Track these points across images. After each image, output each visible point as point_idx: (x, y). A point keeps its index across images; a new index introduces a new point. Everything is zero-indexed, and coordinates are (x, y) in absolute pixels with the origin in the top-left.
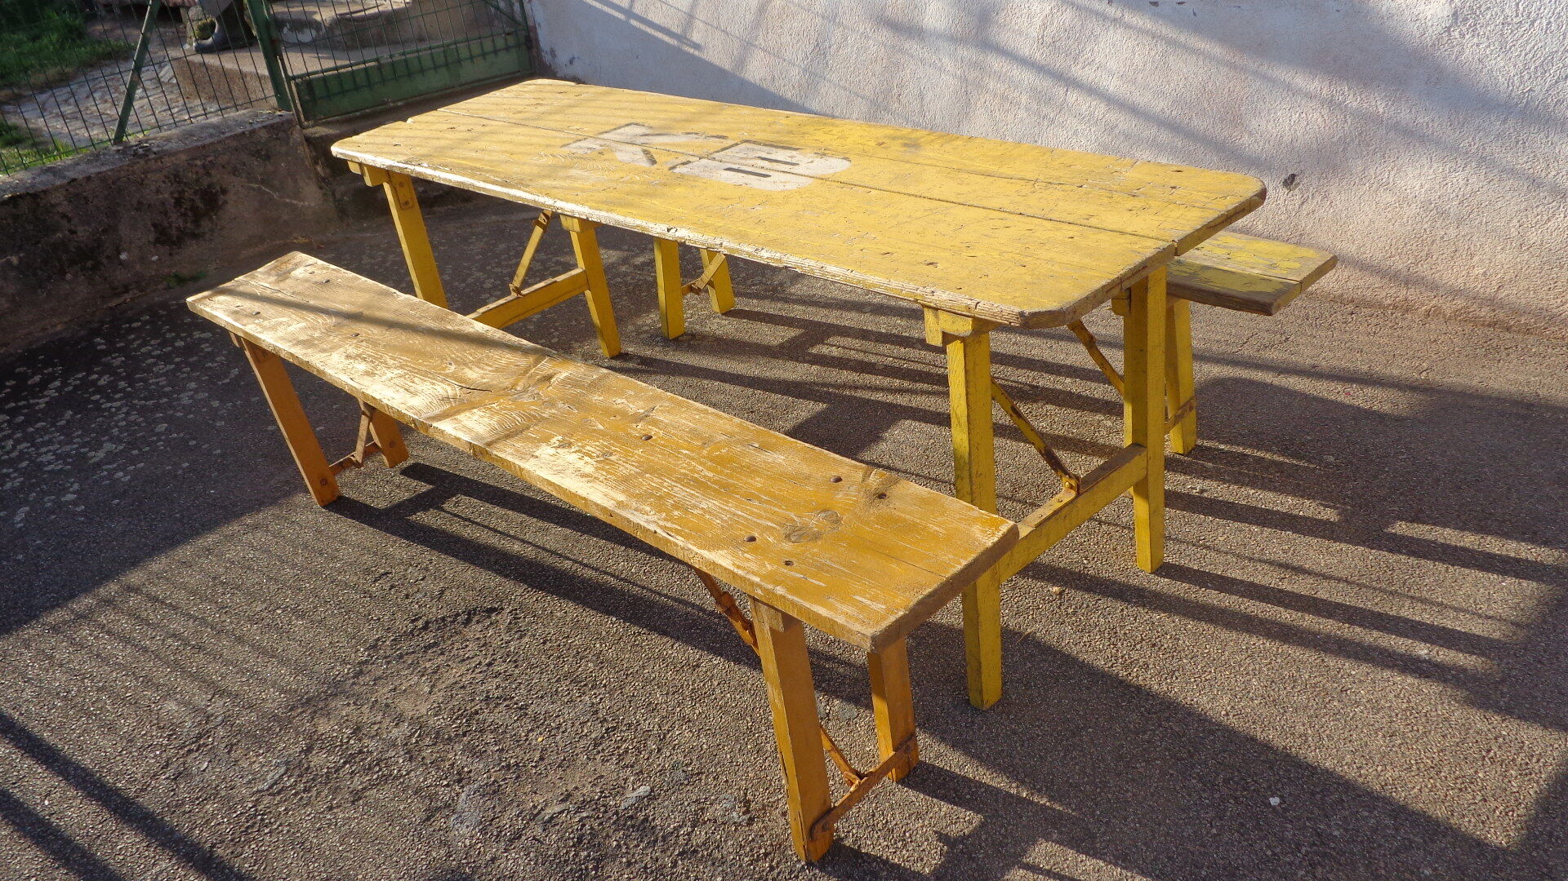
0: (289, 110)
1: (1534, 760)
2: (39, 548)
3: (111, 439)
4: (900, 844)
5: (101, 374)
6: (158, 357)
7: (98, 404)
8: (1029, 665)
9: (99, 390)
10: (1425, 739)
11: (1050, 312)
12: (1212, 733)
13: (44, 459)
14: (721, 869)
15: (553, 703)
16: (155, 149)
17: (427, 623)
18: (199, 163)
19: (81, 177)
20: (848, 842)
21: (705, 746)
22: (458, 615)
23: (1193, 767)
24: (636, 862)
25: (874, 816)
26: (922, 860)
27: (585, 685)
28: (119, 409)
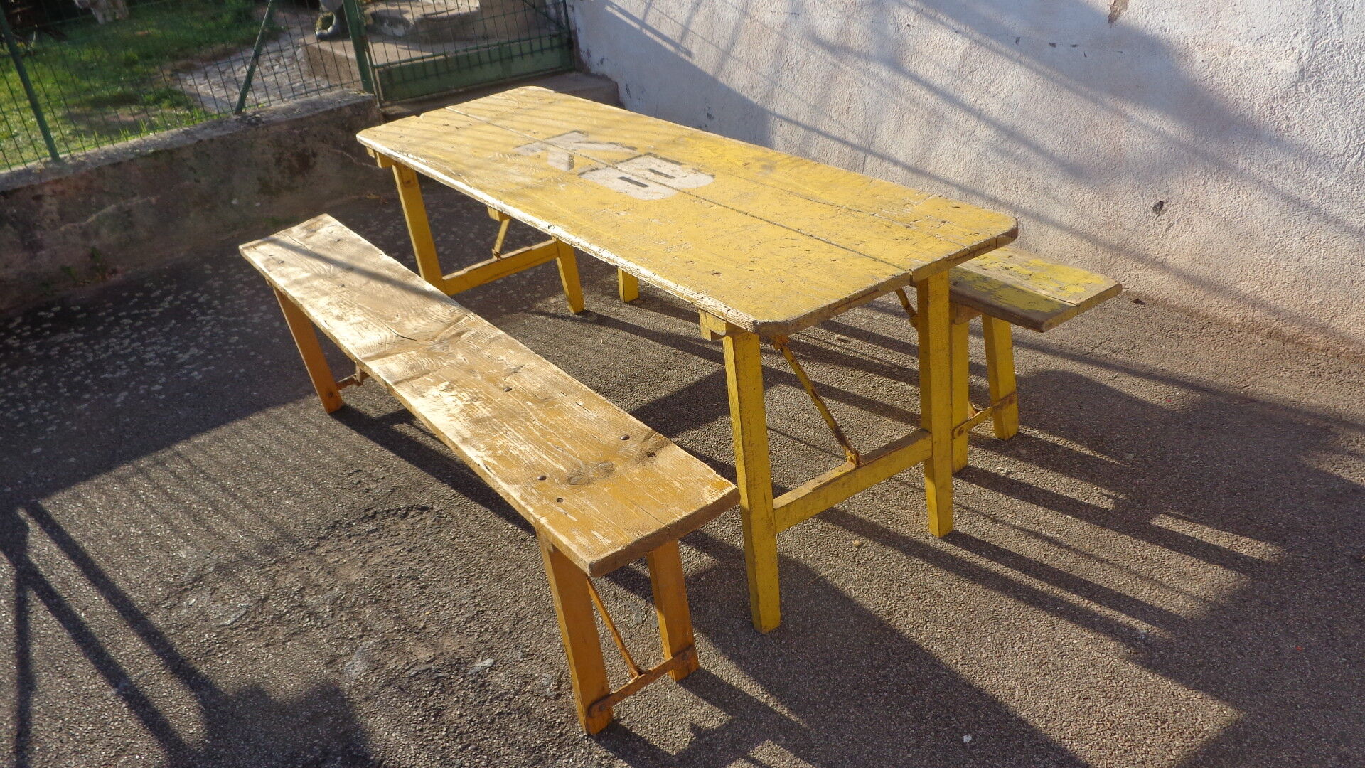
0: (372, 91)
1: (1200, 735)
2: (127, 424)
3: (198, 346)
4: (662, 730)
5: (202, 293)
6: (246, 284)
7: (194, 316)
8: (812, 602)
9: (199, 306)
10: (1113, 705)
11: (776, 323)
12: (939, 676)
13: (147, 356)
14: (524, 729)
15: (446, 586)
16: (264, 120)
17: (376, 513)
18: (296, 131)
19: (206, 139)
20: (624, 723)
21: (544, 634)
22: (399, 509)
23: (912, 701)
24: (466, 715)
25: (650, 705)
26: (674, 744)
27: (473, 575)
28: (208, 322)
